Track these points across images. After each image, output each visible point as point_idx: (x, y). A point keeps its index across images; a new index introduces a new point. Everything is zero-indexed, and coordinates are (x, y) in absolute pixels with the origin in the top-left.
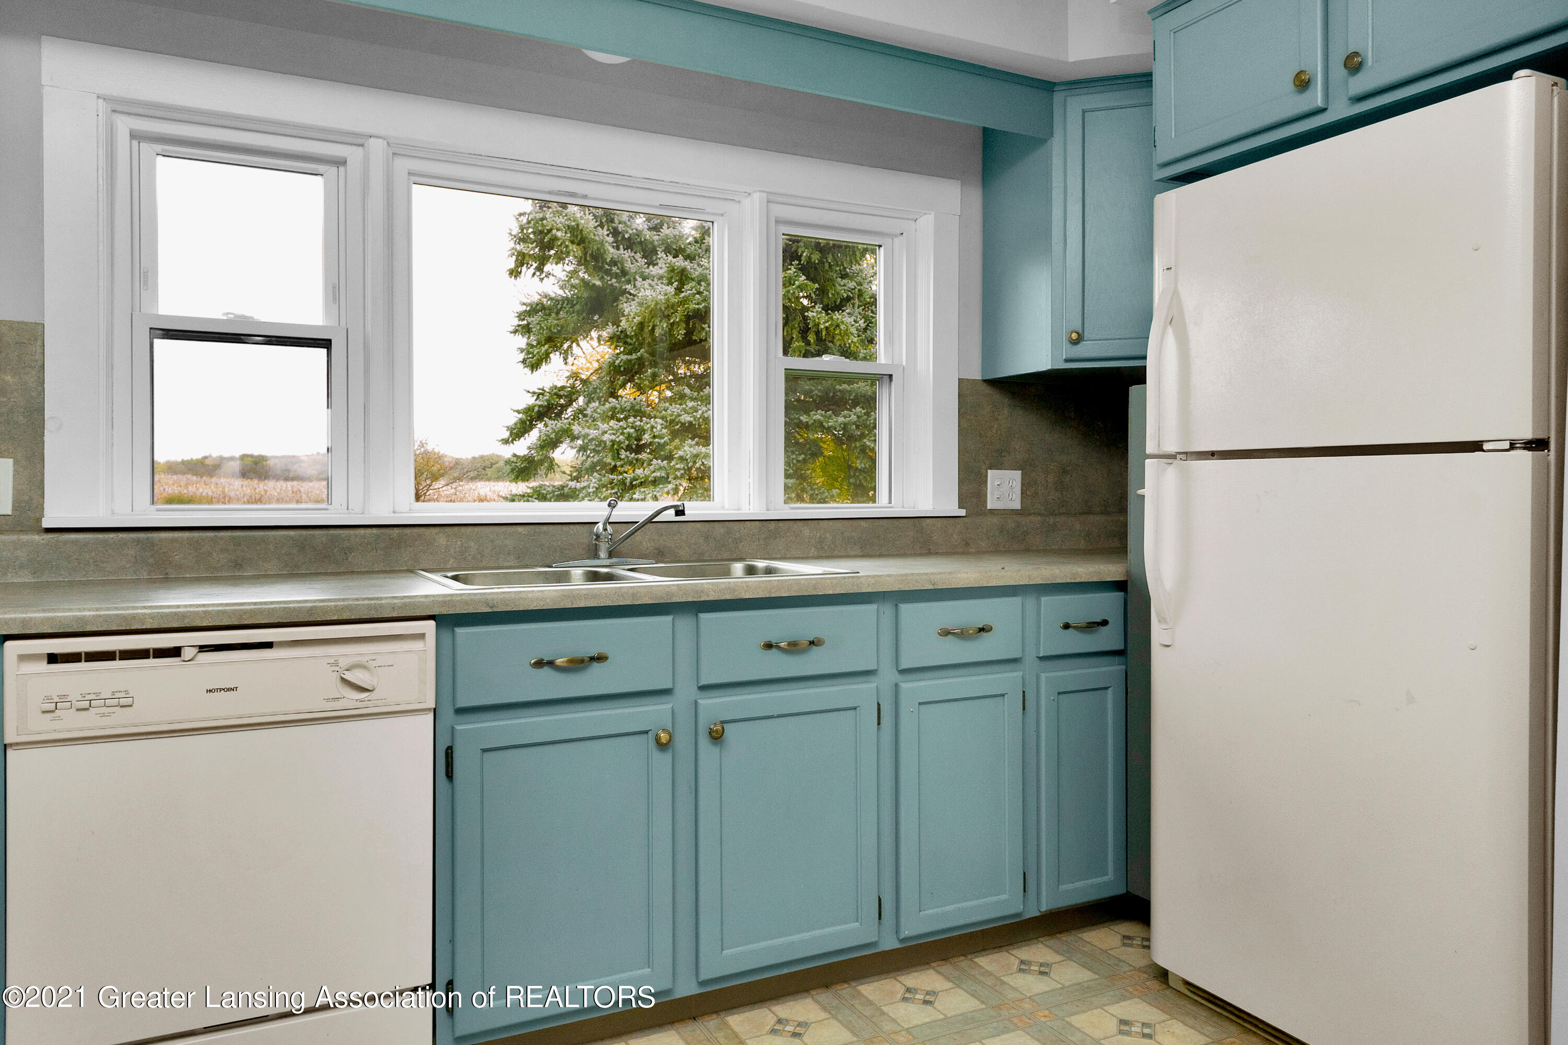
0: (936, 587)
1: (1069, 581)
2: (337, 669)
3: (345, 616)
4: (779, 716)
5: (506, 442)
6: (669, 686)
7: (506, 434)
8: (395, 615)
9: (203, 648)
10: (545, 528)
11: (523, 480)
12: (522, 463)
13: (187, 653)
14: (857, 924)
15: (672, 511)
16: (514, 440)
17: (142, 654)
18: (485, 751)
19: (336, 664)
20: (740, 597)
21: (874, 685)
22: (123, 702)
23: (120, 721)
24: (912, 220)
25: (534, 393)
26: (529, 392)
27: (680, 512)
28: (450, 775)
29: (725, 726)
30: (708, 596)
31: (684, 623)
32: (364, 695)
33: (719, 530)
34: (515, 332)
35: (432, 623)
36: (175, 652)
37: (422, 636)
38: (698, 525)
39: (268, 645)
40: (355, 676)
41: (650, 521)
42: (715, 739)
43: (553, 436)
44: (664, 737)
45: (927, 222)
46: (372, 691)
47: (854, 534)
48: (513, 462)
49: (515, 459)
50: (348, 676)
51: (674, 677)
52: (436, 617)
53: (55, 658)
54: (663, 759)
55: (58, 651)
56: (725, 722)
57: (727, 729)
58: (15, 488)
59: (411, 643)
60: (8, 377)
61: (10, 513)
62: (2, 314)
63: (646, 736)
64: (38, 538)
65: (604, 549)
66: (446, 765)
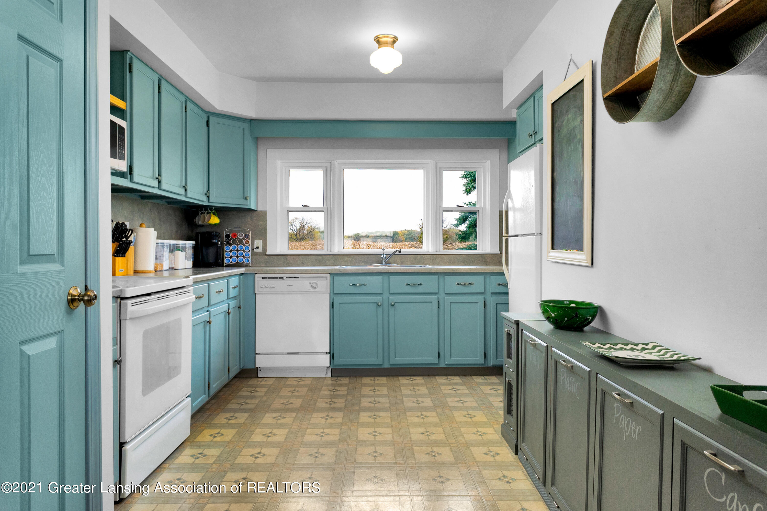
0: (454, 271)
1: (498, 271)
3: (312, 272)
4: (410, 302)
5: (456, 225)
6: (382, 293)
7: (456, 222)
8: (321, 272)
9: (287, 277)
10: (371, 256)
11: (464, 242)
12: (463, 235)
13: (285, 278)
14: (432, 358)
15: (398, 252)
16: (460, 224)
17: (277, 278)
18: (340, 303)
19: (310, 282)
20: (398, 272)
21: (437, 296)
22: (273, 287)
23: (273, 290)
24: (485, 162)
25: (467, 204)
26: (466, 204)
27: (400, 252)
28: (333, 308)
29: (395, 303)
30: (390, 271)
31: (386, 278)
32: (315, 289)
33: (419, 257)
34: (463, 178)
36: (282, 278)
37: (327, 277)
38: (413, 255)
39: (298, 277)
40: (314, 285)
41: (393, 254)
42: (392, 306)
43: (473, 223)
44: (379, 304)
45: (488, 162)
46: (317, 288)
47: (461, 259)
48: (459, 234)
49: (460, 233)
50: (312, 285)
51: (383, 290)
52: (330, 274)
53: (263, 278)
54: (380, 310)
55: (263, 277)
56: (395, 302)
57: (396, 304)
58: (262, 246)
59: (325, 279)
60: (261, 223)
61: (261, 251)
62: (260, 209)
63: (376, 304)
64: (266, 257)
65: (384, 261)
66: (332, 306)
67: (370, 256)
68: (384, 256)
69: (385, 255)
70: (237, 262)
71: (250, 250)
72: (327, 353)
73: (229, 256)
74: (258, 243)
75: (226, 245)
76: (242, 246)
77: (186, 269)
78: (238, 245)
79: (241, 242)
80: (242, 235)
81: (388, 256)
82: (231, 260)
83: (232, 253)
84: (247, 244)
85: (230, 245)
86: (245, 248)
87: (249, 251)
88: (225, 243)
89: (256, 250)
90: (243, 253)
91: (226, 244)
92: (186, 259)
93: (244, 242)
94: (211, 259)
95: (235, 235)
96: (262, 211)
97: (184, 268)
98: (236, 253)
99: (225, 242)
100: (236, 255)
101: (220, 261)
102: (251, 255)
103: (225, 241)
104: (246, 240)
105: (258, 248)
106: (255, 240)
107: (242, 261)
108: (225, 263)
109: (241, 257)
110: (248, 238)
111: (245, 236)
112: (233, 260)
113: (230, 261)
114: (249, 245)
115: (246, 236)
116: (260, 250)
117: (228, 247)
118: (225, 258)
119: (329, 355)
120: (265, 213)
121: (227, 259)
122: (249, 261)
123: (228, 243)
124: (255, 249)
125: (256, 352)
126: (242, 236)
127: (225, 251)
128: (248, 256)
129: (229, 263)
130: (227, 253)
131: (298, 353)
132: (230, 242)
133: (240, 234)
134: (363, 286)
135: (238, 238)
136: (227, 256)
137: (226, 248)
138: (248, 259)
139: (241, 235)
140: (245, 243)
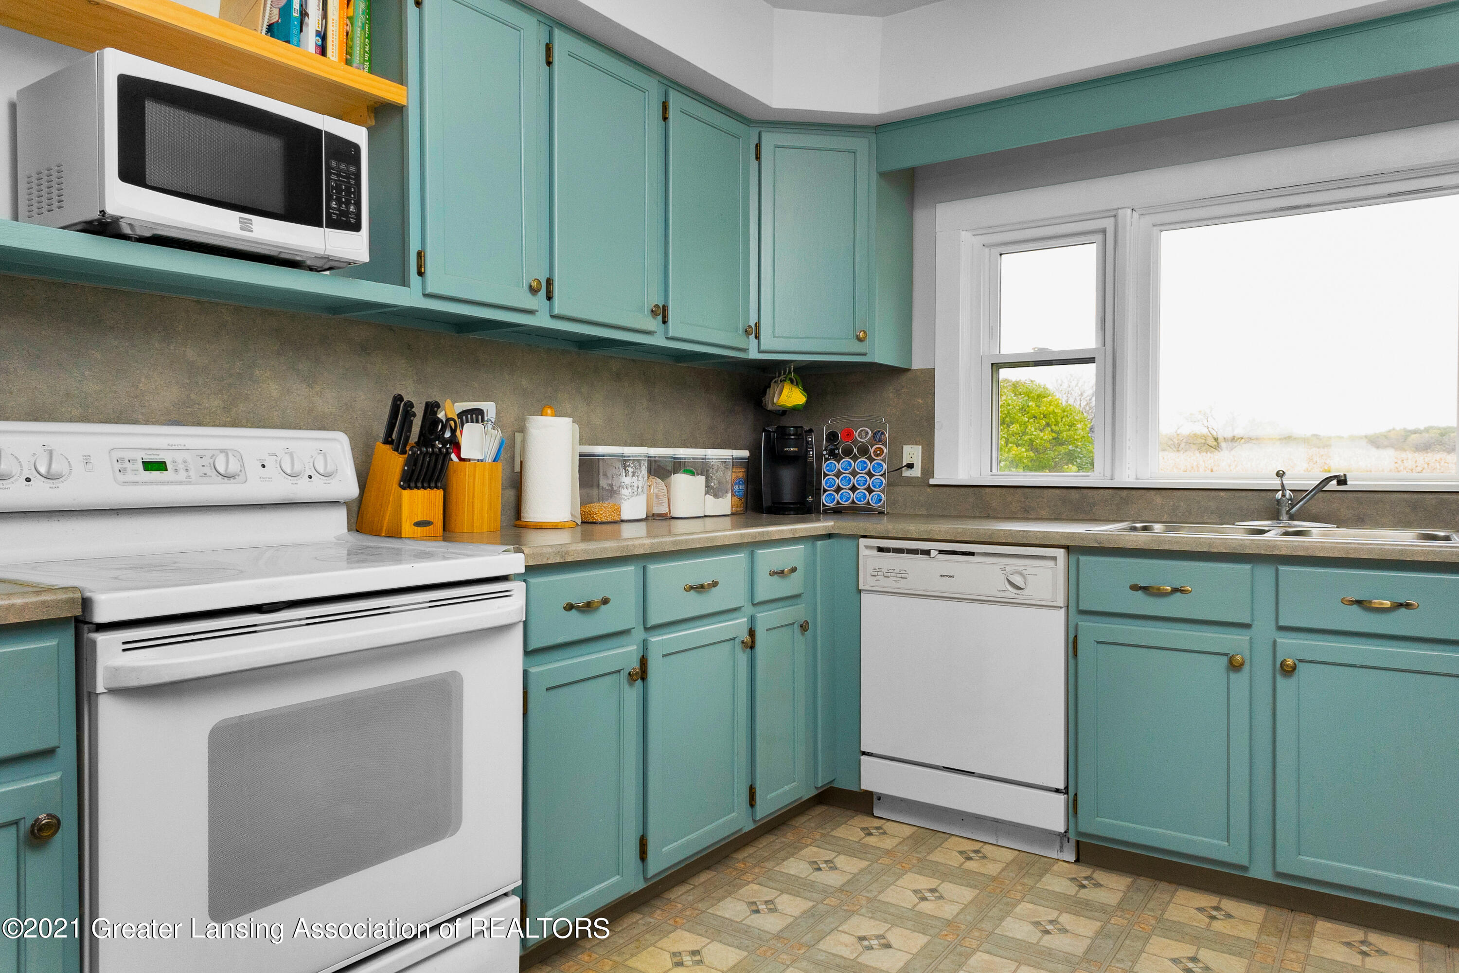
2: (1005, 572)
3: (1010, 540)
6: (1249, 622)
8: (1037, 542)
9: (941, 552)
13: (933, 553)
15: (1335, 482)
17: (914, 552)
18: (1098, 642)
19: (1004, 569)
20: (1314, 554)
22: (903, 576)
23: (902, 585)
27: (1344, 481)
28: (1075, 655)
29: (1301, 664)
30: (1281, 551)
31: (1265, 573)
32: (1019, 591)
35: (1062, 550)
36: (927, 553)
37: (1054, 558)
39: (972, 554)
40: (1018, 580)
41: (1319, 489)
42: (1288, 670)
44: (1238, 660)
46: (1023, 589)
50: (1012, 578)
51: (1252, 615)
52: (1067, 548)
53: (880, 549)
54: (1240, 680)
55: (881, 546)
56: (1301, 661)
57: (1301, 667)
58: (922, 462)
59: (1051, 563)
60: (920, 401)
61: (919, 476)
62: (917, 364)
63: (1226, 658)
64: (929, 490)
65: (1284, 512)
66: (1073, 647)
67: (1237, 494)
68: (1284, 496)
69: (1288, 493)
70: (853, 502)
71: (885, 473)
72: (1057, 791)
73: (833, 486)
74: (912, 453)
75: (826, 460)
76: (865, 463)
77: (707, 519)
78: (855, 458)
79: (864, 451)
80: (867, 433)
81: (1299, 494)
82: (837, 497)
83: (842, 480)
84: (878, 455)
85: (838, 458)
86: (874, 467)
87: (881, 475)
88: (824, 455)
89: (907, 473)
90: (866, 481)
91: (827, 456)
92: (707, 493)
93: (872, 451)
94: (788, 495)
95: (849, 434)
96: (922, 371)
97: (703, 515)
98: (850, 480)
99: (825, 453)
100: (849, 484)
101: (810, 499)
102: (888, 484)
103: (826, 450)
104: (878, 446)
105: (910, 466)
106: (904, 446)
107: (865, 500)
108: (824, 505)
109: (862, 490)
110: (880, 441)
111: (874, 435)
112: (841, 498)
113: (834, 499)
114: (884, 460)
115: (877, 437)
116: (916, 472)
117: (831, 463)
118: (825, 491)
119: (1062, 797)
120: (930, 374)
121: (827, 495)
122: (880, 500)
123: (833, 454)
124: (903, 469)
125: (862, 749)
126: (866, 437)
127: (826, 475)
128: (880, 486)
129: (831, 505)
130: (828, 479)
131: (974, 773)
132: (837, 451)
133: (861, 431)
134: (1179, 594)
135: (855, 442)
136: (828, 487)
137: (827, 466)
138: (879, 495)
139: (864, 434)
140: (872, 454)
